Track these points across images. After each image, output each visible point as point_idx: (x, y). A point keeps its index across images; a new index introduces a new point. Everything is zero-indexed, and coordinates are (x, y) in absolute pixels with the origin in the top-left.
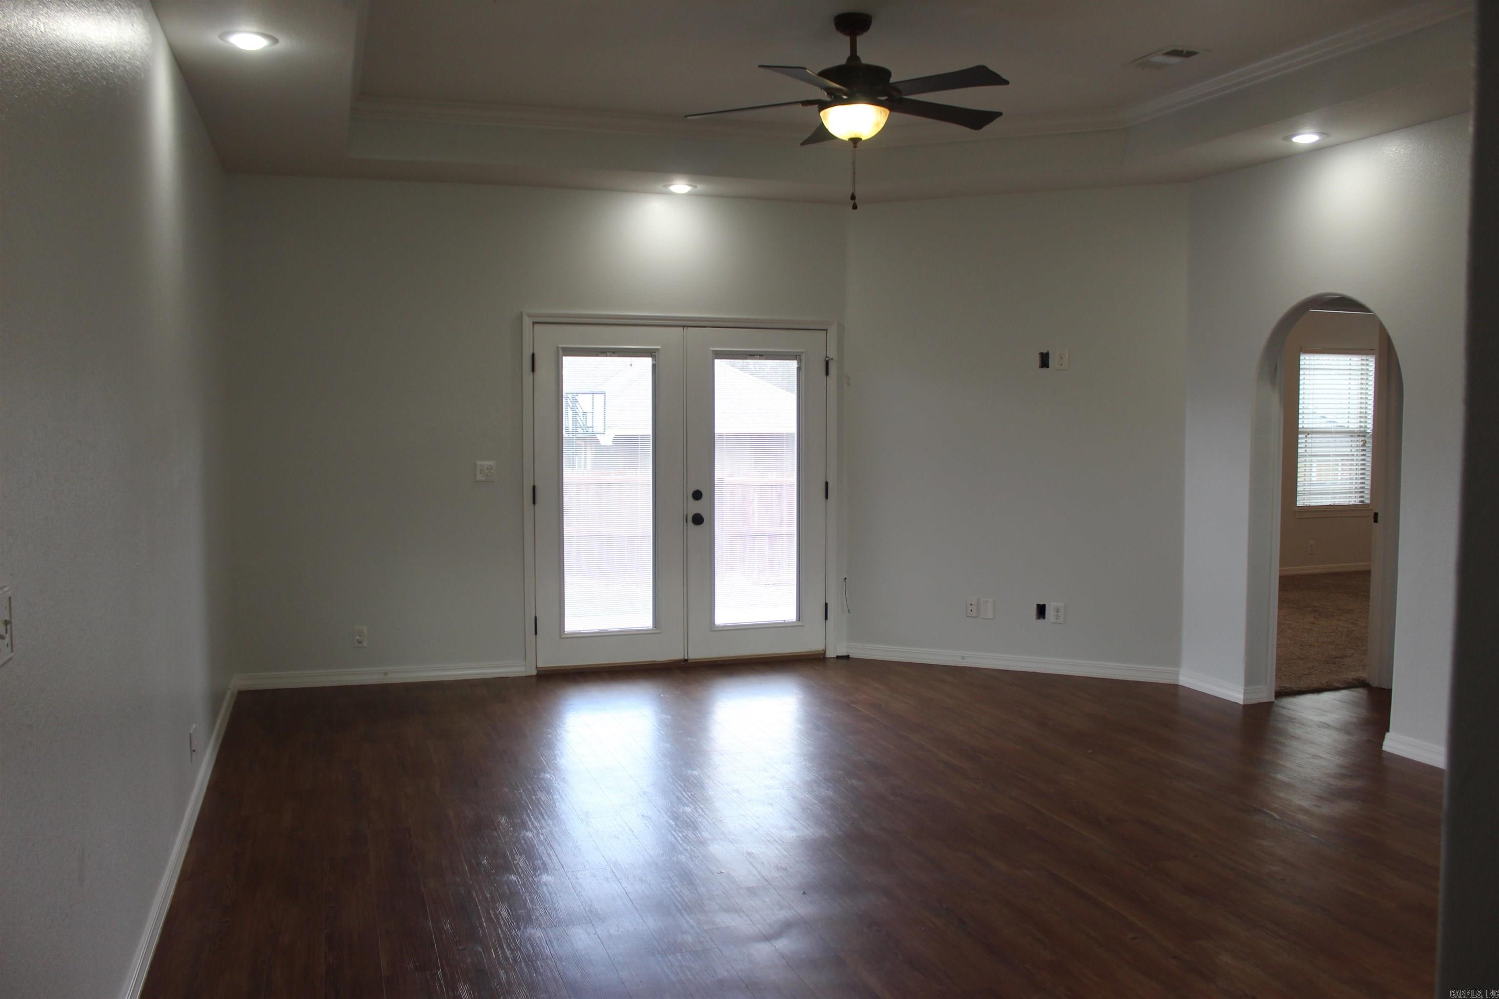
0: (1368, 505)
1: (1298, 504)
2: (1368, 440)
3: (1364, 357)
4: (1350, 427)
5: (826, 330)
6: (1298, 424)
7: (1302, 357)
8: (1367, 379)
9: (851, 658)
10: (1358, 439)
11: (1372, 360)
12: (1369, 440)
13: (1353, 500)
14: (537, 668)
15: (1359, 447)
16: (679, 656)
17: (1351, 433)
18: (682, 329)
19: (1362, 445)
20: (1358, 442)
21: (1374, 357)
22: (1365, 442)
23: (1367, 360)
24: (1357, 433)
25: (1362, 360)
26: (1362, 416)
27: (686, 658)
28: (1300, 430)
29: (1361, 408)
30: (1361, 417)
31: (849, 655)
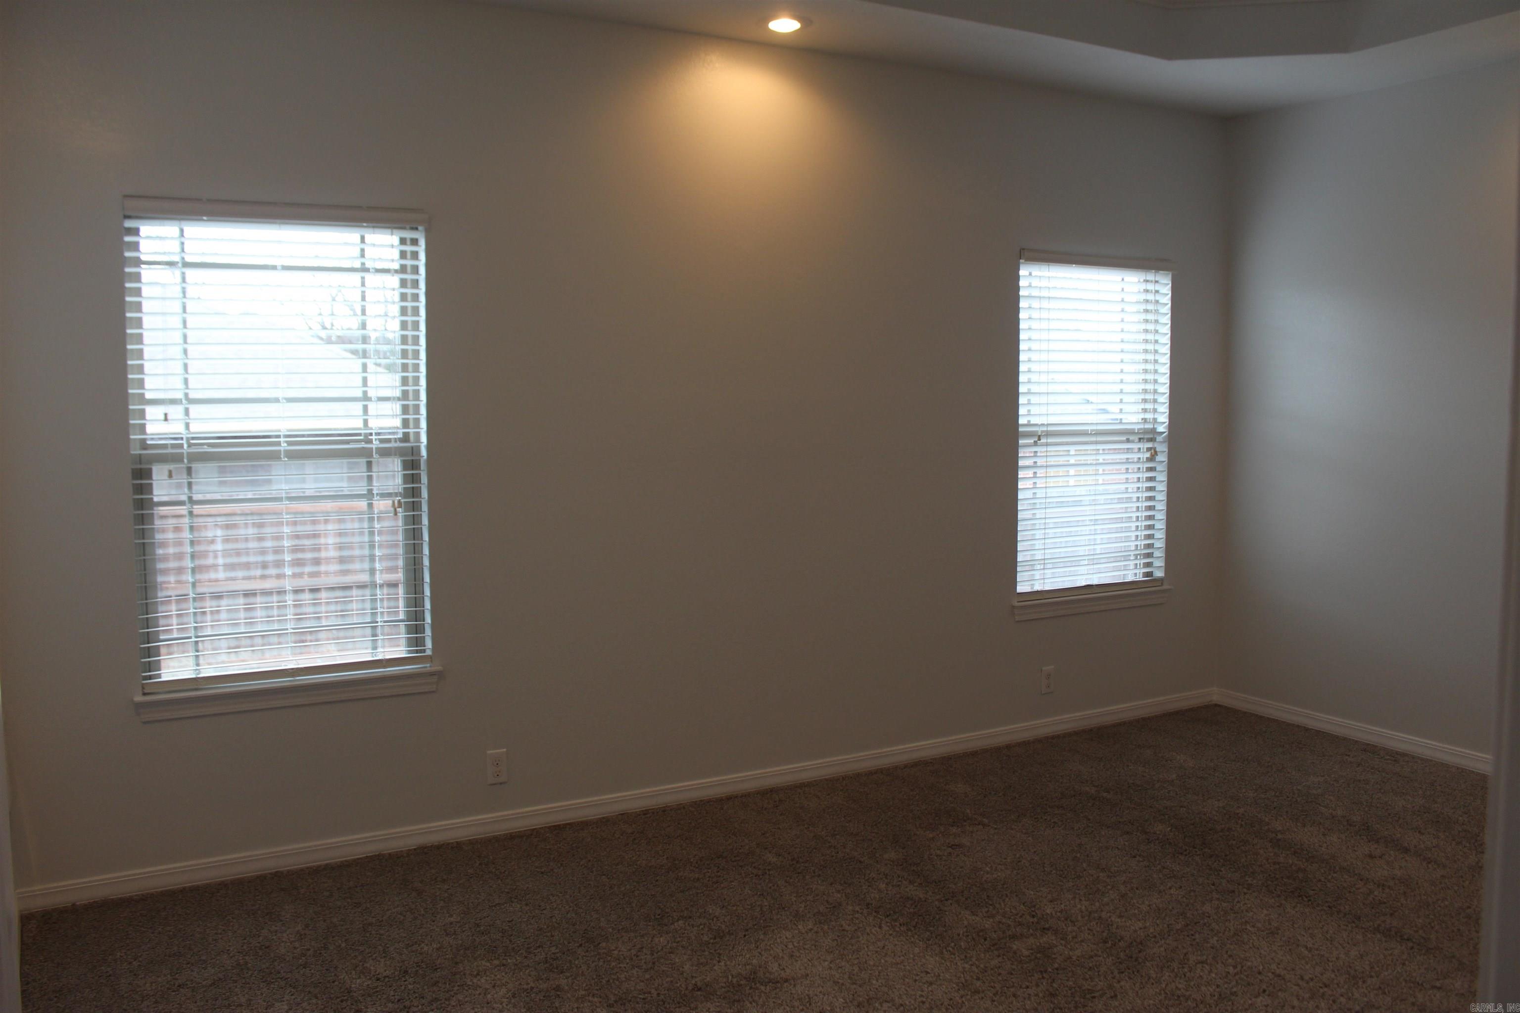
0: (1161, 580)
1: (1021, 588)
2: (1159, 448)
3: (1151, 276)
4: (1124, 421)
6: (1016, 416)
7: (1023, 272)
8: (1157, 321)
10: (1141, 445)
11: (1165, 282)
12: (1162, 449)
13: (1132, 573)
15: (1143, 462)
17: (1127, 435)
19: (1147, 458)
20: (1139, 452)
21: (1170, 276)
22: (1154, 454)
23: (1156, 282)
24: (1138, 433)
25: (1146, 281)
26: (1148, 399)
28: (1021, 429)
29: (1146, 381)
30: (1145, 401)
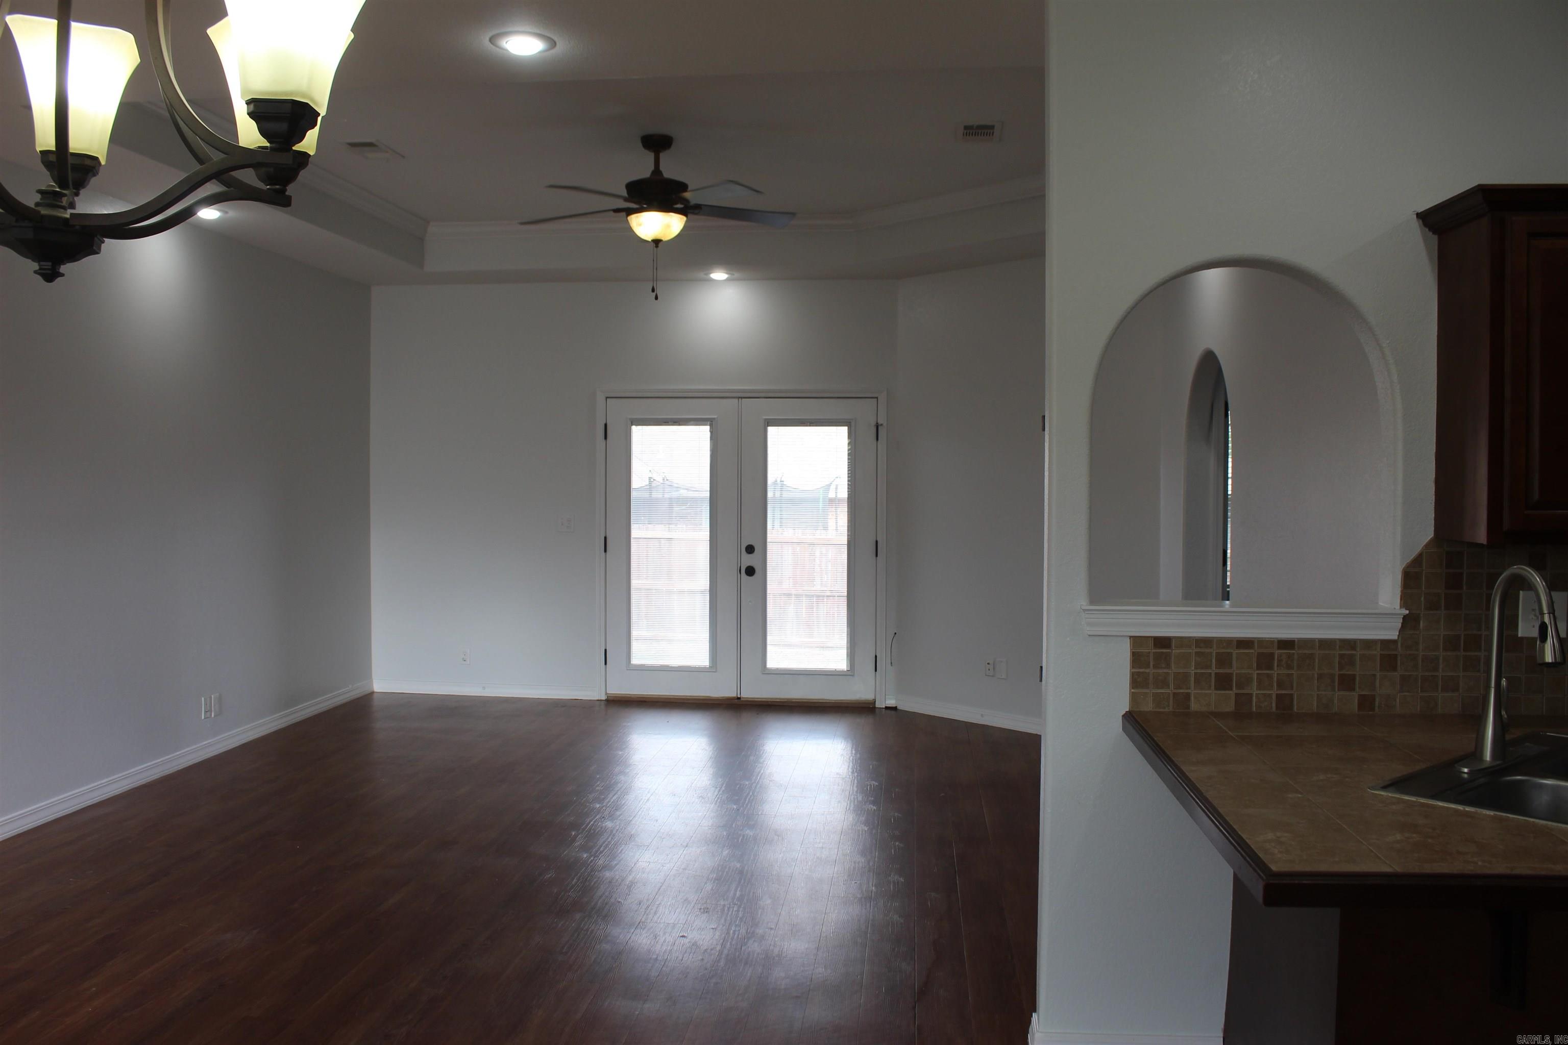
5: (877, 398)
9: (899, 709)
14: (606, 694)
16: (733, 694)
18: (737, 400)
27: (739, 696)
31: (896, 707)
